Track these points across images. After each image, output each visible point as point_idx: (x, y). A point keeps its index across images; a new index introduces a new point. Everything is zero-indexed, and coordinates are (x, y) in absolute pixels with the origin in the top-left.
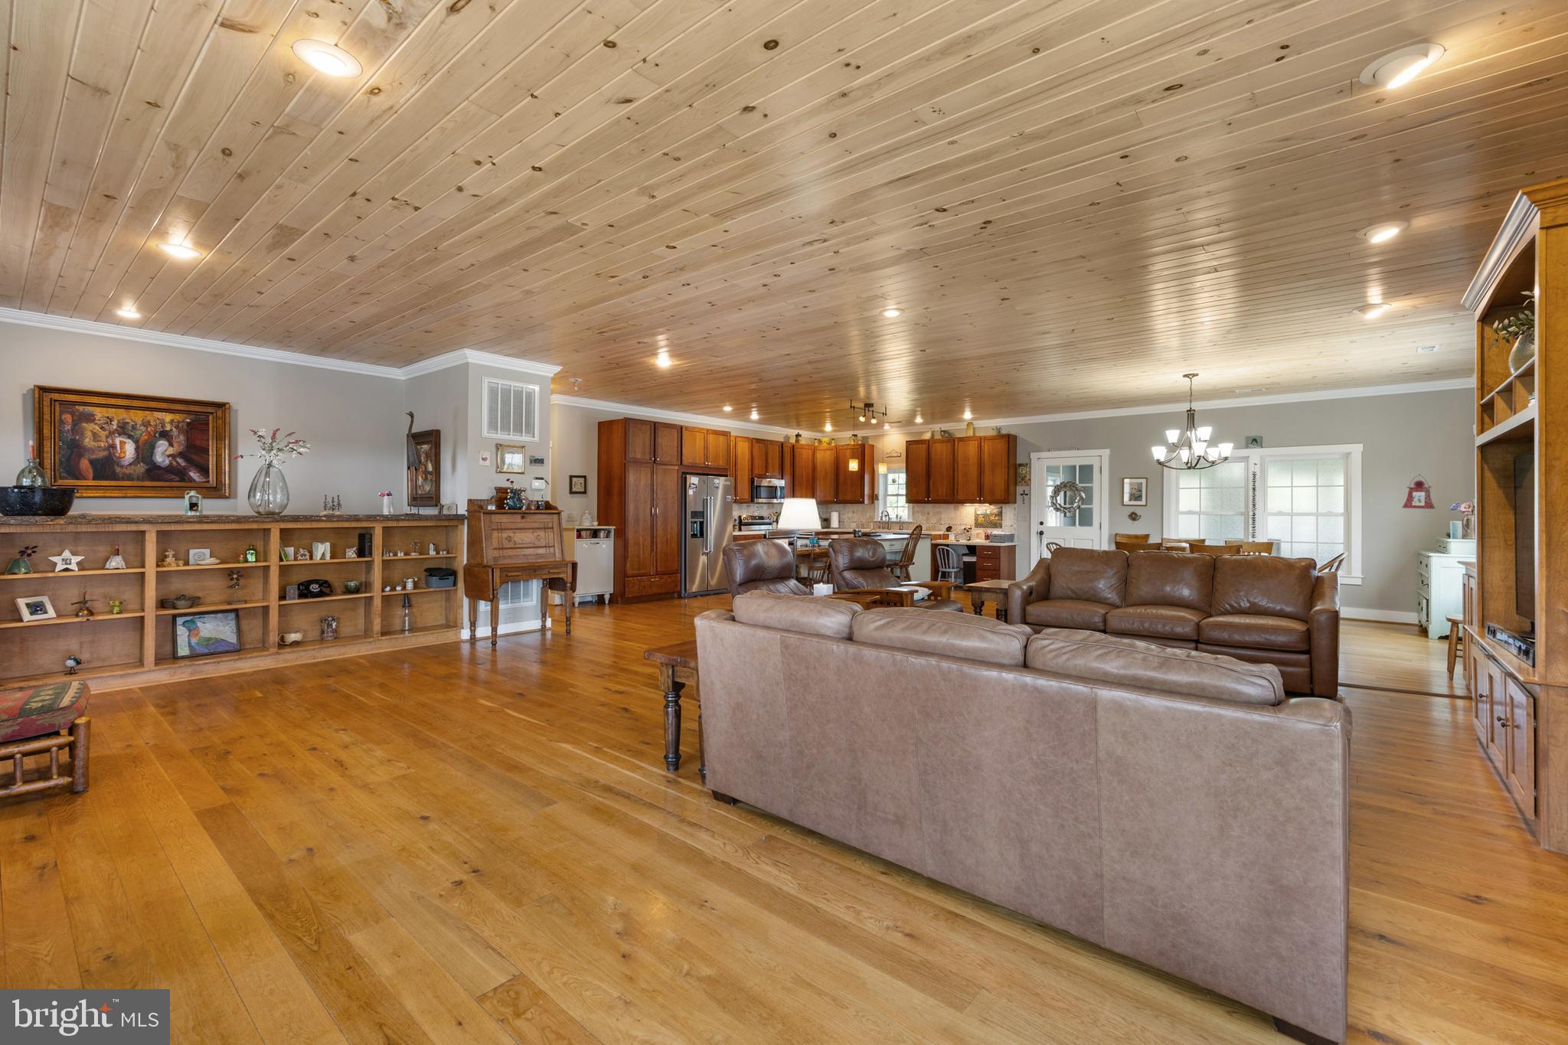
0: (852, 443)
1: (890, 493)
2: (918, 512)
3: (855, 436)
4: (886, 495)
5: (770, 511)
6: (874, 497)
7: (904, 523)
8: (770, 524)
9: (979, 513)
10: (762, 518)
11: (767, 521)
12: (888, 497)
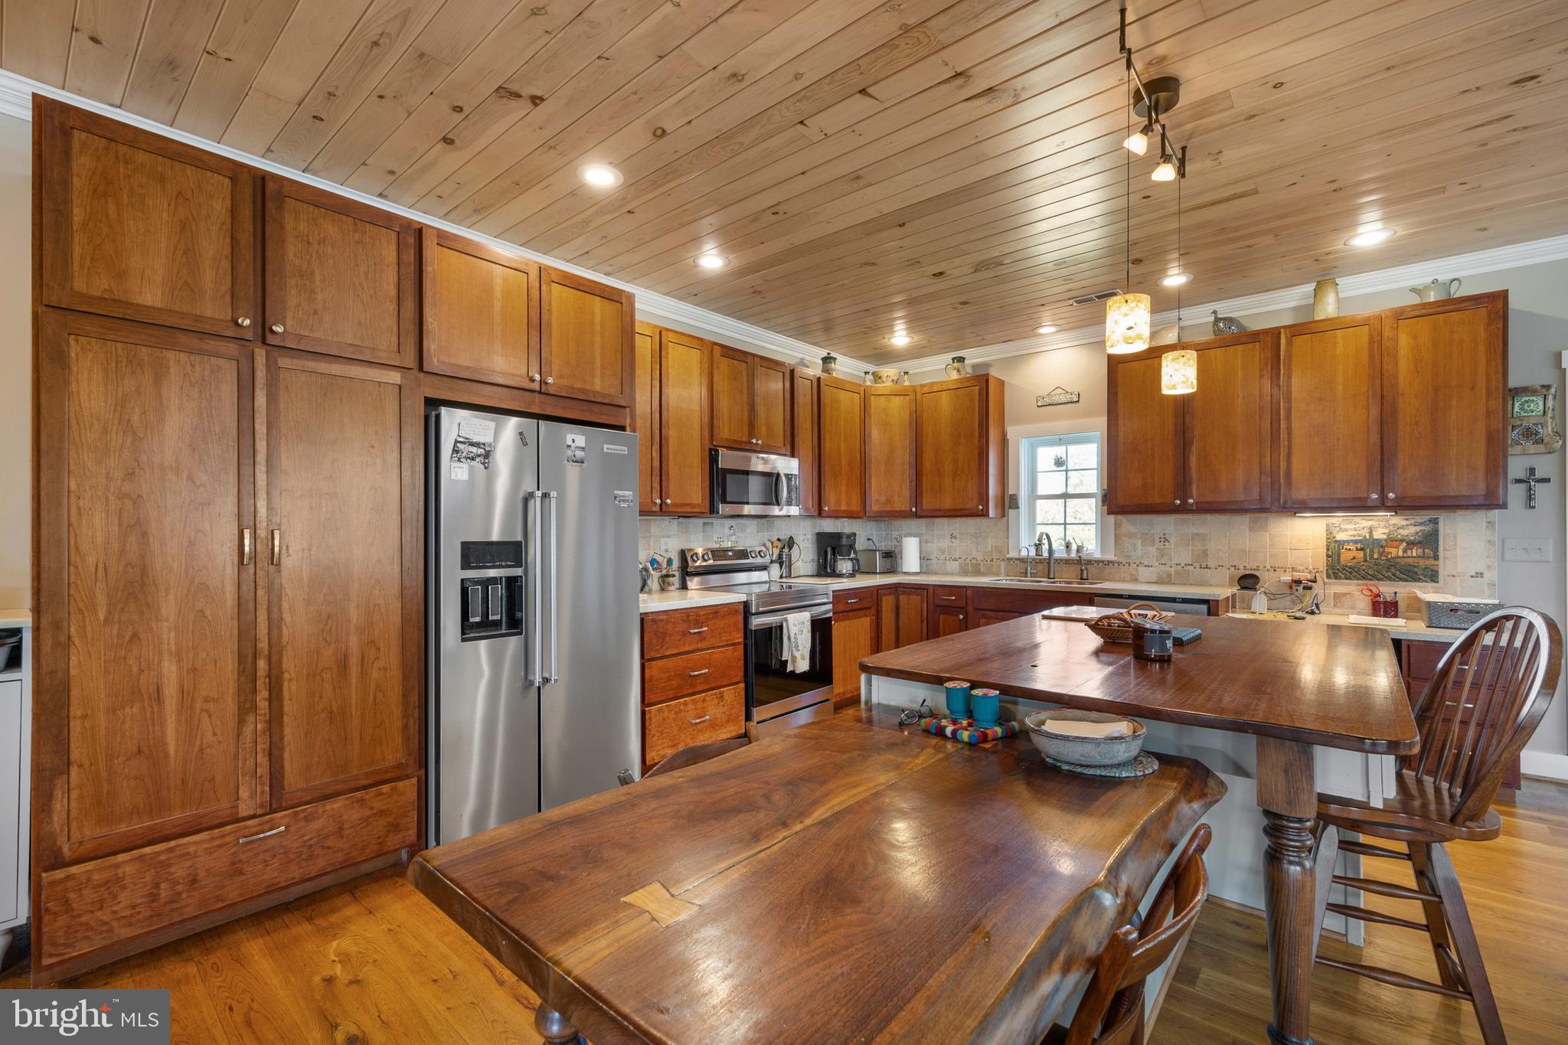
0: (954, 375)
1: (1041, 491)
2: (1130, 535)
3: (961, 360)
4: (1034, 496)
5: (765, 536)
6: (1009, 502)
7: (1090, 562)
8: (764, 568)
9: (1340, 537)
10: (743, 554)
11: (759, 561)
12: (1039, 502)
